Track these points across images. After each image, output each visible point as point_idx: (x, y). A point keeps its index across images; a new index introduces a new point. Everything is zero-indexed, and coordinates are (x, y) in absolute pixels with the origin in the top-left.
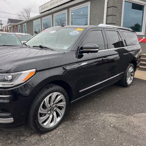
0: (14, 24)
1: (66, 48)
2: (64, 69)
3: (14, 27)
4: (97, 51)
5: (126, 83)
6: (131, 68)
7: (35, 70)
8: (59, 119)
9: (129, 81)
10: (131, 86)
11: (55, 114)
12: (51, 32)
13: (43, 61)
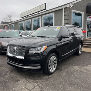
0: (5, 24)
1: (55, 36)
2: (56, 45)
3: (4, 26)
4: (68, 37)
5: (79, 53)
6: (80, 45)
7: (47, 46)
8: (55, 69)
9: (80, 52)
10: (81, 55)
11: (53, 66)
12: (44, 29)
13: (50, 42)
